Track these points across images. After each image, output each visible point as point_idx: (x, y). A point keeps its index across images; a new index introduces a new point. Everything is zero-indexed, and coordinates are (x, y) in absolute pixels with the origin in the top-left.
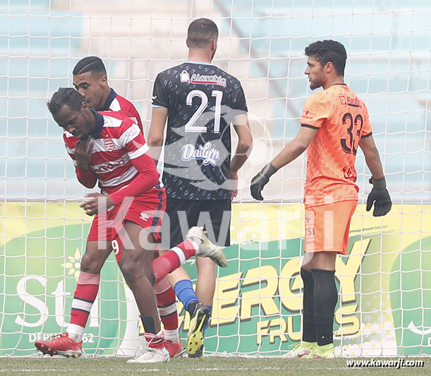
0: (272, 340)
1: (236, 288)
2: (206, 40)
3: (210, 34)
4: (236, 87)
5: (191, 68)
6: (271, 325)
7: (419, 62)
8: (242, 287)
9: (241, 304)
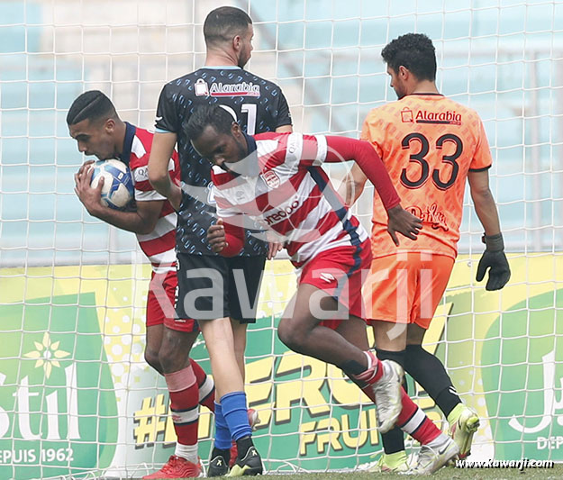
0: (321, 449)
1: (268, 378)
2: (221, 36)
3: (227, 27)
4: (274, 93)
5: (210, 76)
6: (319, 427)
7: (510, 55)
8: (277, 376)
9: (276, 401)
